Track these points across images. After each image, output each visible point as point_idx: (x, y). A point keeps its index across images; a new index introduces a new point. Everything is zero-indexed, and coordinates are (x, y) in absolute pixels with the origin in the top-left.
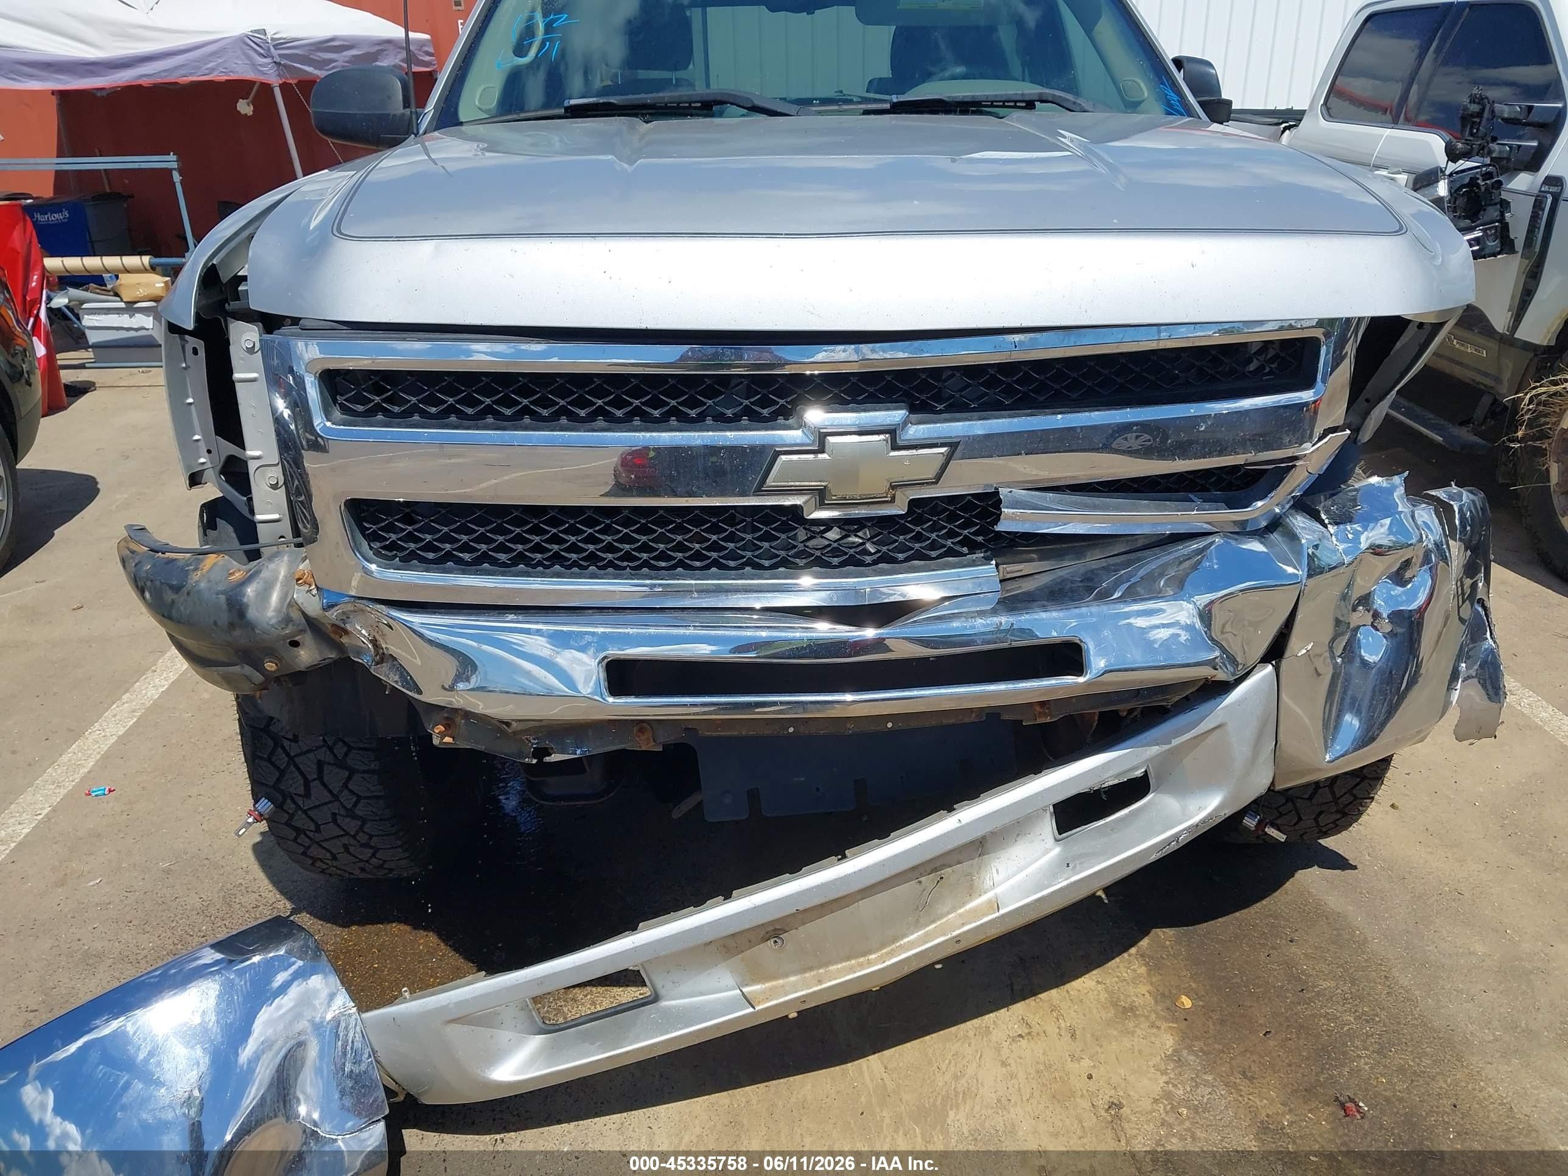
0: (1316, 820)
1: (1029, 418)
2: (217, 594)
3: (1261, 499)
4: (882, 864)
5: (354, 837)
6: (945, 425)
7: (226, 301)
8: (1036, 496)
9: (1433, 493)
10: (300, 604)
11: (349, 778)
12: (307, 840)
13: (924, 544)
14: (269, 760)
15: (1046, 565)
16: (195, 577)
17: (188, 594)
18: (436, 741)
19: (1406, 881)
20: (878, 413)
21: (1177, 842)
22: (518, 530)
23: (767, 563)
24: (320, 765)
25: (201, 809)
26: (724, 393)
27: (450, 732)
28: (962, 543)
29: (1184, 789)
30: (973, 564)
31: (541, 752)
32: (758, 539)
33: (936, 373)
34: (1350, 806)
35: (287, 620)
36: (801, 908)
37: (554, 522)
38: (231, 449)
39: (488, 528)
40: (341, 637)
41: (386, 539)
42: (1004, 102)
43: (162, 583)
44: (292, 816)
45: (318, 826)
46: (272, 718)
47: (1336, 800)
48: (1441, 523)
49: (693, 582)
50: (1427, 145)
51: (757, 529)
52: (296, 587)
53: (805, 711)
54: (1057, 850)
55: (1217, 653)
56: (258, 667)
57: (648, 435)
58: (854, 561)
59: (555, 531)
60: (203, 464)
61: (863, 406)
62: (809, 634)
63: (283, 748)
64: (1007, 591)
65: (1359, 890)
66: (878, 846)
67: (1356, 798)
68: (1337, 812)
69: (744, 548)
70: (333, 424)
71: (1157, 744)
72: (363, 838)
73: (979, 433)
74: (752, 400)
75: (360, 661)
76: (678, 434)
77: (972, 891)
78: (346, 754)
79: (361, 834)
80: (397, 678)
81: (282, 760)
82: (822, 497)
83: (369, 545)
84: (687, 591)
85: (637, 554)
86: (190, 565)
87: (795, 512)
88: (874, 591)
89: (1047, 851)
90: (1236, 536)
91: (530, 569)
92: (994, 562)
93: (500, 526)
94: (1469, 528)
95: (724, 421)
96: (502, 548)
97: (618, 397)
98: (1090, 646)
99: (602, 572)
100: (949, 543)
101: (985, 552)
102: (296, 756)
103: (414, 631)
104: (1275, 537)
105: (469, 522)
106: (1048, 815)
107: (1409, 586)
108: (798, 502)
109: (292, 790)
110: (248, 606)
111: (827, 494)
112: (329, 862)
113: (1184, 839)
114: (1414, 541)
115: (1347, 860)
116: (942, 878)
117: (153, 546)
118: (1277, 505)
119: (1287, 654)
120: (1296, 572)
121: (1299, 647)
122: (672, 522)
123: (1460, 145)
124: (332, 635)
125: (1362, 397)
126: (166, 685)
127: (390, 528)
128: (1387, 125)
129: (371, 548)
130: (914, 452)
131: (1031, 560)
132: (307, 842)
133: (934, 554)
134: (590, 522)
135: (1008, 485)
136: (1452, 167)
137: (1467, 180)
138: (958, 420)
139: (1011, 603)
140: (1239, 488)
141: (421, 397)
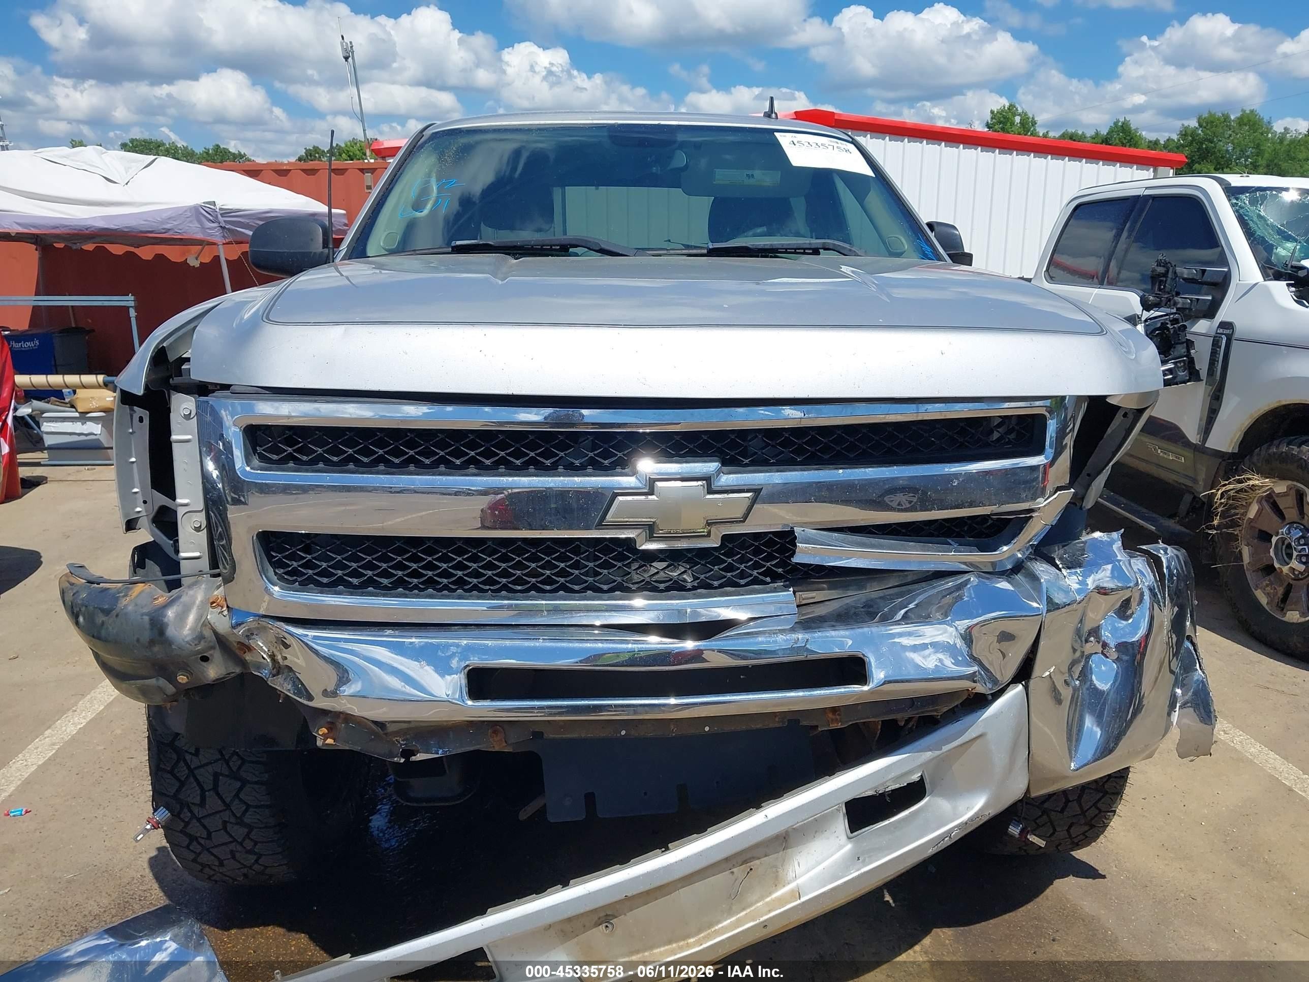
0: (1068, 831)
1: (816, 472)
2: (143, 614)
3: (1006, 545)
4: (700, 854)
5: (241, 844)
6: (750, 475)
7: (171, 377)
8: (824, 535)
9: (1144, 547)
10: (212, 624)
11: (240, 789)
12: (198, 847)
13: (734, 573)
14: (171, 772)
15: (833, 594)
16: (124, 602)
17: (117, 616)
18: (319, 743)
19: (1148, 889)
20: (696, 464)
21: (950, 837)
22: (399, 558)
23: (605, 587)
24: (216, 775)
25: (105, 828)
26: (572, 447)
27: (331, 735)
28: (763, 574)
29: (954, 792)
30: (775, 590)
31: (408, 753)
32: (599, 566)
33: (743, 434)
34: (1096, 819)
35: (200, 637)
36: (629, 894)
37: (430, 552)
38: (163, 500)
39: (374, 556)
40: (245, 653)
41: (289, 566)
42: (795, 249)
43: (94, 608)
44: (187, 824)
45: (209, 834)
46: (178, 734)
47: (1084, 813)
48: (1153, 571)
49: (544, 602)
50: (1127, 300)
51: (597, 558)
52: (211, 609)
53: (635, 713)
54: (849, 846)
55: (976, 668)
56: (172, 680)
57: (510, 479)
58: (677, 587)
59: (430, 559)
60: (139, 512)
61: (684, 459)
62: (640, 646)
63: (185, 761)
64: (803, 615)
65: (1109, 896)
66: (696, 839)
67: (1100, 811)
68: (1085, 824)
69: (586, 574)
70: (251, 469)
71: (930, 750)
72: (248, 844)
73: (777, 482)
74: (596, 452)
75: (259, 674)
76: (535, 478)
77: (777, 881)
78: (240, 768)
79: (247, 841)
80: (289, 687)
81: (183, 771)
82: (651, 531)
83: (274, 571)
84: (537, 611)
85: (497, 579)
86: (121, 592)
87: (629, 544)
88: (695, 613)
89: (841, 847)
90: (987, 576)
91: (407, 592)
92: (791, 589)
93: (384, 554)
94: (1175, 578)
95: (572, 469)
96: (385, 574)
97: (488, 449)
98: (872, 660)
99: (468, 594)
100: (755, 573)
101: (785, 582)
102: (196, 768)
103: (307, 645)
104: (1019, 577)
105: (359, 551)
106: (841, 815)
107: (1130, 621)
108: (631, 536)
109: (189, 799)
110: (167, 625)
111: (656, 529)
112: (216, 869)
113: (956, 835)
114: (1132, 585)
115: (1097, 870)
116: (751, 869)
117: (91, 579)
118: (1019, 551)
119: (1034, 676)
120: (1038, 606)
121: (1043, 670)
122: (528, 552)
123: (1151, 298)
124: (237, 651)
125: (1084, 472)
126: (84, 722)
127: (293, 557)
128: (1095, 286)
129: (276, 574)
130: (726, 496)
131: (823, 589)
132: (198, 849)
133: (742, 582)
134: (460, 552)
135: (803, 525)
136: (1146, 315)
137: (1159, 325)
138: (761, 472)
139: (807, 624)
140: (988, 536)
141: (325, 448)
